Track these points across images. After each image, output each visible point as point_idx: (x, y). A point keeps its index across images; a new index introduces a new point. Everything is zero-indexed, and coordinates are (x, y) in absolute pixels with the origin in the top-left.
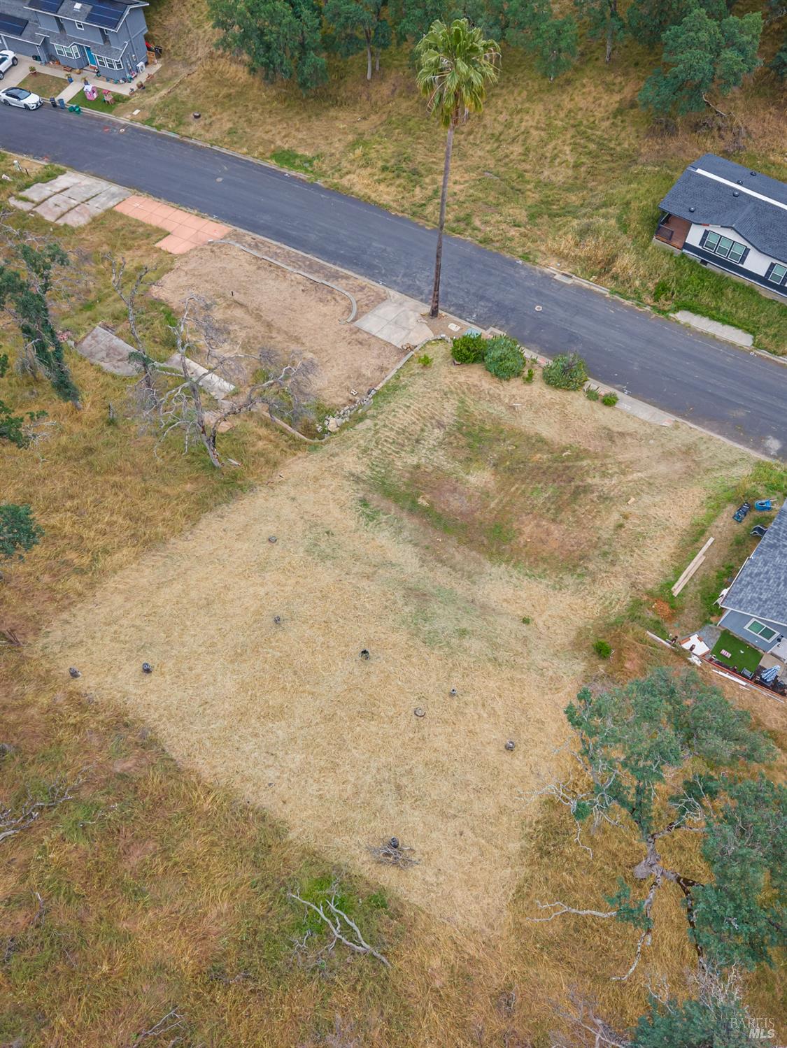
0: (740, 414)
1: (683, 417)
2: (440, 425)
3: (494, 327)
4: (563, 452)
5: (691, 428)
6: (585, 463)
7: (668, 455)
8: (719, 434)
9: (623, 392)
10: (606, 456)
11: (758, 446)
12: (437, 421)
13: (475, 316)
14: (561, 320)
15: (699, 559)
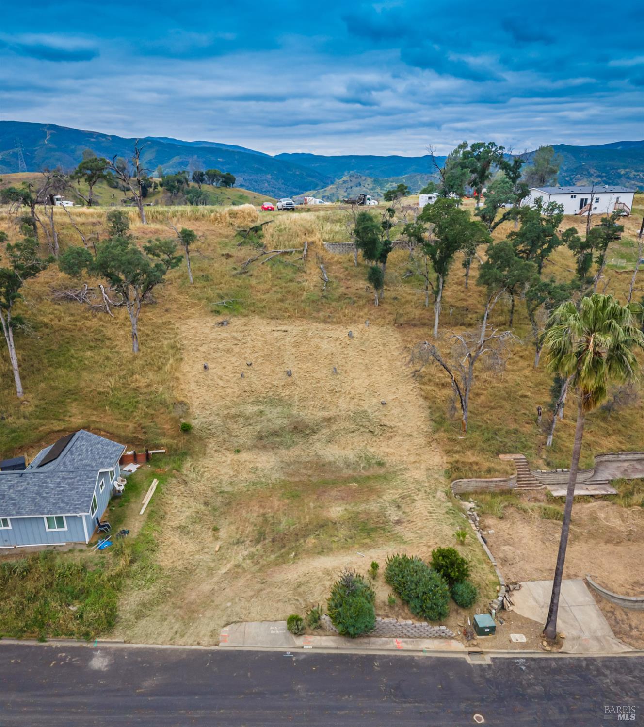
0: (149, 683)
1: (213, 652)
2: (398, 522)
3: (489, 665)
4: (296, 555)
5: (199, 644)
6: (273, 557)
7: (208, 601)
8: (165, 650)
9: (292, 653)
10: (260, 570)
11: (117, 655)
12: (404, 522)
13: (524, 668)
14: (437, 713)
15: (147, 500)
